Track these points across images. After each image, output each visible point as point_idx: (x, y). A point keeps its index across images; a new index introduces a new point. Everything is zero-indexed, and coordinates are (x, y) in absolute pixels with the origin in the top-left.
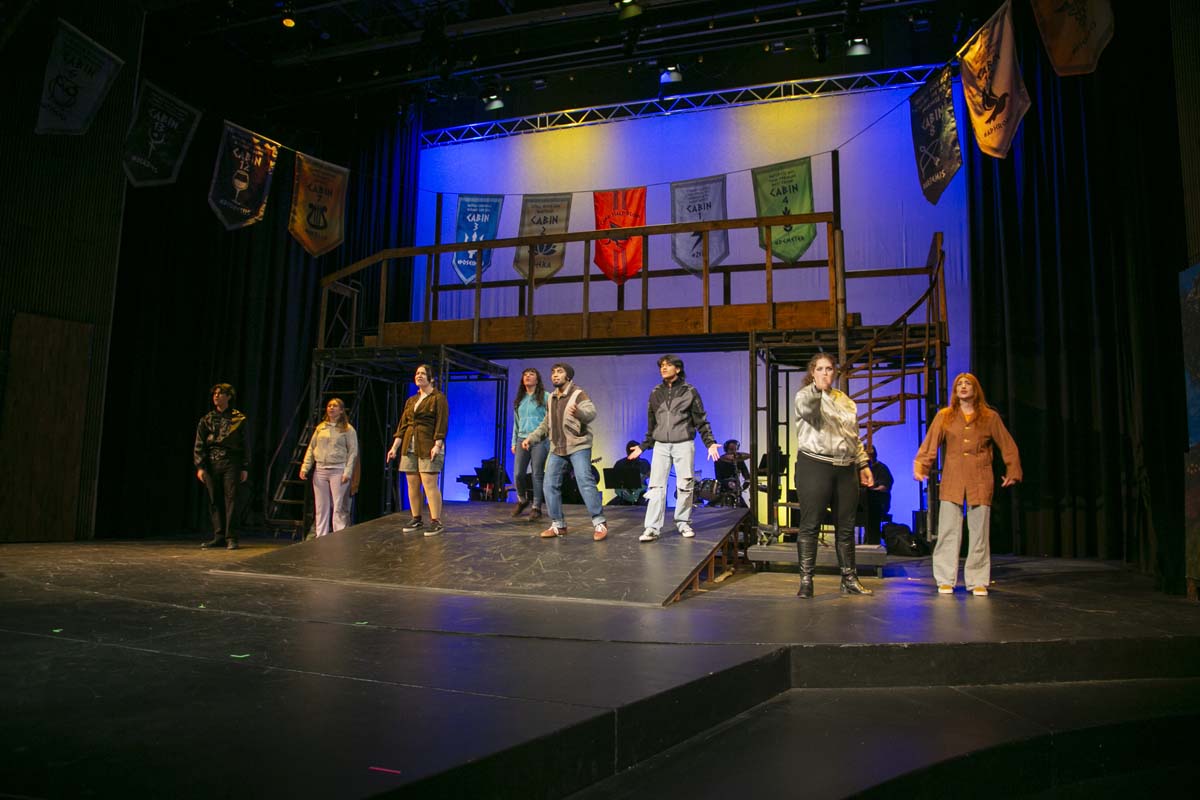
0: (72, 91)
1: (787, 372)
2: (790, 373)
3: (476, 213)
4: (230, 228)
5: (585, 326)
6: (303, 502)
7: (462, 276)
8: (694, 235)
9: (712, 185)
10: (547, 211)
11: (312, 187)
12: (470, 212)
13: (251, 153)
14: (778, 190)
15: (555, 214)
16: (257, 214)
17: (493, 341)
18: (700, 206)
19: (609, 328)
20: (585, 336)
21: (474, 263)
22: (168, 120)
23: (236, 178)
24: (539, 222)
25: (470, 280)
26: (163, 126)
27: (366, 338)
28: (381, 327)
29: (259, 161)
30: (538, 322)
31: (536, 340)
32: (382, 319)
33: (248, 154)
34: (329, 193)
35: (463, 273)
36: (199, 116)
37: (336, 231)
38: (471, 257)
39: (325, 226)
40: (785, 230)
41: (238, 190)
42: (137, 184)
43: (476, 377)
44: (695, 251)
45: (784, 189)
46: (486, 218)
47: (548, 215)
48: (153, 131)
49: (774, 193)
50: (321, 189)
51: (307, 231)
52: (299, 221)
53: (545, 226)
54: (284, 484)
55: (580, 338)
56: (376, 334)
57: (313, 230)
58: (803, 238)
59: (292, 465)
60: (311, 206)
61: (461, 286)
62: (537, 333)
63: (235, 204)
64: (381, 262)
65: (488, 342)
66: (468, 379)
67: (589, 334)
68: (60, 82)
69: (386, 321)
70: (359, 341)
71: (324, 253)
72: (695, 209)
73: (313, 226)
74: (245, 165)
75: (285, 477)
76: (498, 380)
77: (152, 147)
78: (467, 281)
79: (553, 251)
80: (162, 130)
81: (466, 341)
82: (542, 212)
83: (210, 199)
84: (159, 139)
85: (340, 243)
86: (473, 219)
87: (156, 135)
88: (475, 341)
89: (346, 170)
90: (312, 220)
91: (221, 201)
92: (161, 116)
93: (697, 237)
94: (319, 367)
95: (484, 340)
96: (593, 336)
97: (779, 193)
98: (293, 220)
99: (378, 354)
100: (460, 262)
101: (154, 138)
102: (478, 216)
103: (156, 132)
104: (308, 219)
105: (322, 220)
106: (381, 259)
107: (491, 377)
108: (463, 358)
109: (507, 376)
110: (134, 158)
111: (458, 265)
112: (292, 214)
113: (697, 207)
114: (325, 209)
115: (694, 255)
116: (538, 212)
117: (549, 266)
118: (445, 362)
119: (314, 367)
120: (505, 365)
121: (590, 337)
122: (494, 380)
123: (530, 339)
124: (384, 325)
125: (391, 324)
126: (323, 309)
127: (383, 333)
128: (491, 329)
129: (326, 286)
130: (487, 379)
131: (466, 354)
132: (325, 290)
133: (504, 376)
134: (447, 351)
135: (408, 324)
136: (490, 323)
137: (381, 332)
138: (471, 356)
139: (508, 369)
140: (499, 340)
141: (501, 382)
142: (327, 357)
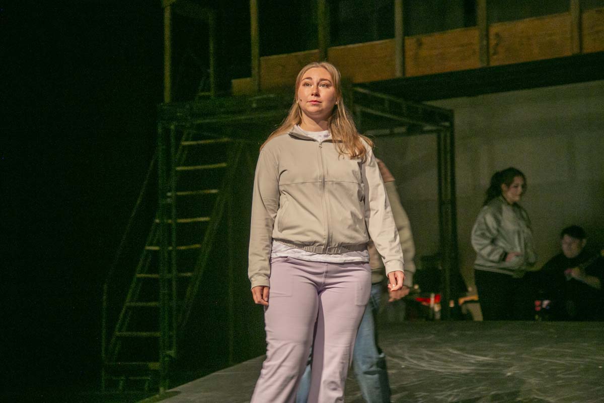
5: (576, 34)
6: (158, 334)
17: (427, 71)
20: (576, 51)
27: (235, 82)
28: (255, 63)
30: (497, 35)
31: (494, 63)
32: (255, 50)
43: (403, 130)
54: (129, 308)
55: (568, 53)
56: (248, 74)
59: (139, 279)
62: (495, 54)
65: (419, 74)
66: (392, 134)
67: (581, 48)
70: (224, 88)
75: (129, 296)
76: (438, 132)
81: (385, 76)
88: (398, 74)
94: (167, 131)
95: (412, 72)
99: (254, 105)
108: (383, 100)
109: (452, 125)
119: (160, 130)
120: (448, 108)
121: (585, 51)
122: (431, 132)
123: (485, 65)
124: (259, 61)
125: (270, 57)
126: (167, 43)
127: (259, 72)
128: (424, 52)
129: (169, 7)
130: (423, 132)
131: (384, 96)
132: (167, 15)
133: (447, 124)
134: (356, 92)
135: (296, 56)
136: (420, 44)
137: (255, 72)
138: (392, 98)
139: (451, 111)
140: (437, 69)
141: (442, 135)
142: (178, 114)
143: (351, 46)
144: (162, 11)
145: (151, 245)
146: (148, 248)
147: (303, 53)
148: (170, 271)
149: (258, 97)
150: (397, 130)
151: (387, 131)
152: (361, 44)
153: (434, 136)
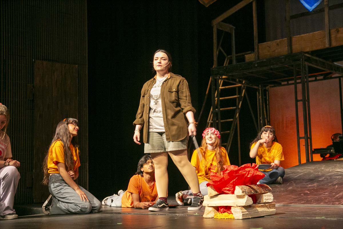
25: (313, 7)
27: (246, 55)
28: (256, 47)
32: (256, 41)
43: (322, 77)
56: (253, 52)
61: (307, 13)
64: (252, 2)
65: (338, 45)
66: (316, 80)
69: (259, 43)
70: (241, 59)
71: (211, 4)
76: (339, 78)
78: (310, 8)
81: (320, 47)
88: (327, 46)
95: (334, 44)
99: (256, 65)
107: (333, 76)
108: (316, 61)
118: (305, 64)
122: (336, 77)
124: (258, 46)
125: (263, 43)
126: (215, 41)
127: (258, 51)
128: (339, 35)
129: (215, 26)
130: (331, 78)
131: (317, 59)
134: (305, 56)
135: (276, 42)
136: (338, 31)
137: (256, 50)
138: (321, 60)
142: (220, 72)
143: (303, 35)
144: (212, 28)
147: (279, 40)
149: (259, 61)
150: (318, 78)
151: (314, 79)
152: (308, 34)
153: (338, 79)
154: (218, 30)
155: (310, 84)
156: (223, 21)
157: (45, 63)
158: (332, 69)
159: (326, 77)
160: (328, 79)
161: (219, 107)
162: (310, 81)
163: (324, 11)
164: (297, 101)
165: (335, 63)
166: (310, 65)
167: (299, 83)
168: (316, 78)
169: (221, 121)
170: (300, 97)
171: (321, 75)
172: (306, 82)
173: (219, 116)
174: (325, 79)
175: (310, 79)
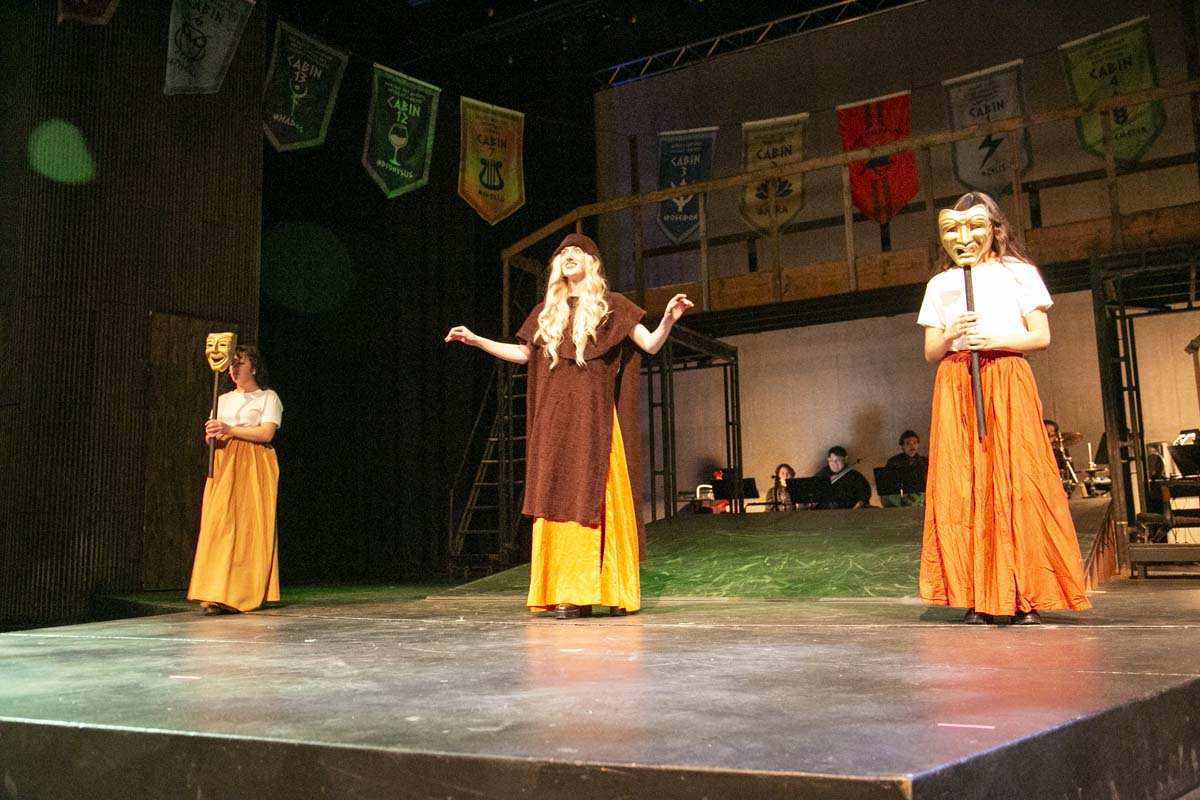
0: (200, 42)
1: (1131, 317)
2: (1135, 320)
3: (683, 155)
4: (392, 195)
5: (853, 276)
7: (670, 235)
8: (981, 147)
9: (1003, 77)
10: (775, 141)
11: (482, 139)
12: (674, 154)
13: (406, 100)
14: (1102, 69)
15: (787, 144)
16: (420, 176)
17: (729, 307)
18: (987, 107)
19: (885, 274)
20: (853, 288)
21: (685, 218)
22: (310, 68)
23: (393, 133)
24: (767, 156)
25: (680, 239)
26: (305, 76)
29: (416, 111)
30: (787, 277)
31: (786, 300)
33: (404, 102)
34: (504, 145)
35: (671, 231)
36: (345, 58)
37: (514, 193)
38: (680, 209)
39: (501, 185)
40: (1117, 122)
41: (397, 148)
42: (281, 148)
43: (694, 364)
44: (985, 169)
45: (1111, 66)
46: (697, 159)
47: (778, 146)
48: (295, 83)
49: (1097, 74)
50: (493, 139)
51: (480, 192)
52: (470, 179)
53: (776, 160)
54: (469, 510)
55: (845, 291)
57: (490, 192)
58: (1144, 129)
59: (477, 487)
60: (483, 162)
62: (786, 292)
63: (394, 166)
64: (574, 224)
65: (722, 309)
66: (685, 368)
67: (857, 285)
68: (187, 31)
71: (503, 218)
72: (980, 112)
73: (486, 186)
74: (402, 117)
75: (469, 502)
76: (725, 365)
77: (295, 102)
78: (678, 241)
79: (789, 191)
80: (304, 80)
82: (770, 143)
83: (364, 161)
84: (300, 92)
85: (519, 207)
86: (680, 162)
87: (297, 87)
88: (705, 308)
89: (520, 115)
90: (485, 178)
91: (379, 162)
92: (302, 64)
93: (986, 150)
95: (717, 307)
96: (865, 286)
97: (1103, 72)
98: (463, 181)
100: (666, 218)
101: (297, 92)
102: (686, 158)
103: (297, 83)
104: (481, 176)
105: (497, 178)
106: (575, 219)
107: (714, 363)
109: (736, 359)
110: (276, 117)
111: (665, 222)
112: (460, 174)
113: (984, 110)
114: (499, 165)
115: (984, 173)
116: (765, 143)
117: (786, 210)
120: (733, 345)
121: (860, 289)
122: (719, 365)
123: (778, 300)
128: (726, 291)
130: (711, 366)
132: (506, 265)
133: (733, 358)
136: (722, 285)
138: (695, 333)
139: (736, 348)
140: (736, 305)
141: (729, 368)
145: (486, 459)
146: (483, 461)
148: (507, 478)
150: (689, 365)
151: (681, 366)
152: (672, 286)
153: (722, 368)
154: (512, 268)
155: (676, 375)
156: (521, 253)
157: (173, 318)
158: (712, 350)
159: (704, 363)
160: (705, 367)
161: (511, 413)
162: (677, 370)
163: (699, 248)
164: (652, 405)
165: (719, 339)
166: (678, 341)
167: (657, 372)
168: (685, 365)
169: (514, 439)
170: (657, 399)
171: (695, 359)
172: (668, 371)
173: (511, 428)
174: (700, 366)
175: (675, 367)
